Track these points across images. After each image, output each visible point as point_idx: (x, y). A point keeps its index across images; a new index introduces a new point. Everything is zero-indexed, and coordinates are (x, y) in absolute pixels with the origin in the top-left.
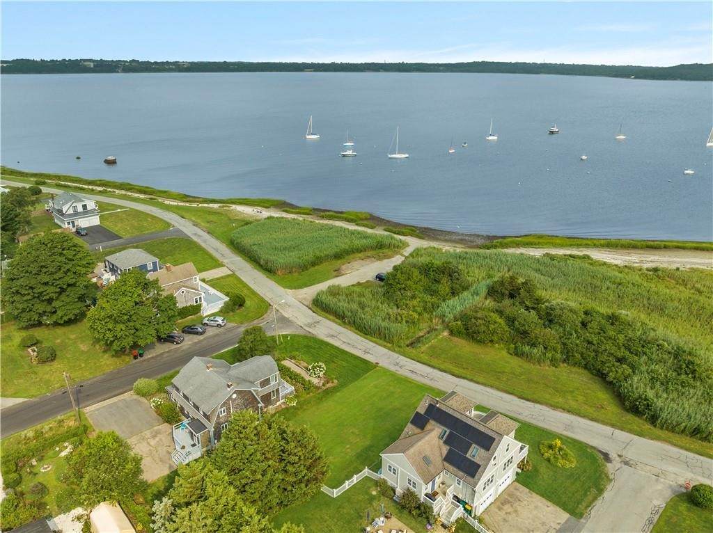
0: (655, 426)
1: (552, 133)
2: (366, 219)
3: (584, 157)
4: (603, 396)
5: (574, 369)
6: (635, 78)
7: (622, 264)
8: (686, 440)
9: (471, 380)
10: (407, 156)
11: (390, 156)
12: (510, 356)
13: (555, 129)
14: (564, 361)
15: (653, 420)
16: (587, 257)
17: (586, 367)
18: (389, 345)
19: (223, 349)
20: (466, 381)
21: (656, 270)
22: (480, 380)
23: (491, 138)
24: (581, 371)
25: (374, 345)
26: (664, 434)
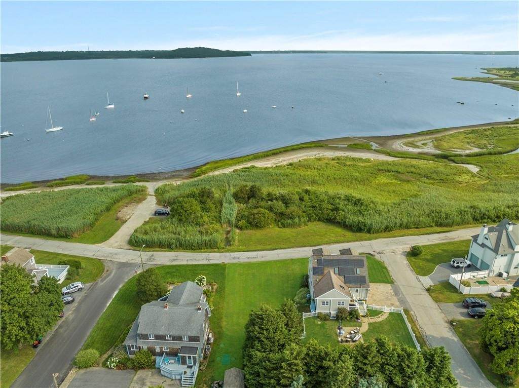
0: (371, 234)
1: (146, 98)
2: (88, 179)
3: (183, 111)
4: (339, 230)
5: (315, 223)
6: (156, 58)
7: (274, 166)
8: (385, 234)
9: (281, 248)
10: (62, 128)
11: (47, 131)
12: (282, 229)
13: (147, 96)
14: (308, 221)
15: (369, 231)
16: (253, 167)
17: (319, 220)
18: (216, 250)
19: (106, 303)
20: (278, 250)
21: (291, 164)
22: (284, 246)
23: (110, 106)
24: (318, 223)
25: (208, 254)
26: (375, 235)
